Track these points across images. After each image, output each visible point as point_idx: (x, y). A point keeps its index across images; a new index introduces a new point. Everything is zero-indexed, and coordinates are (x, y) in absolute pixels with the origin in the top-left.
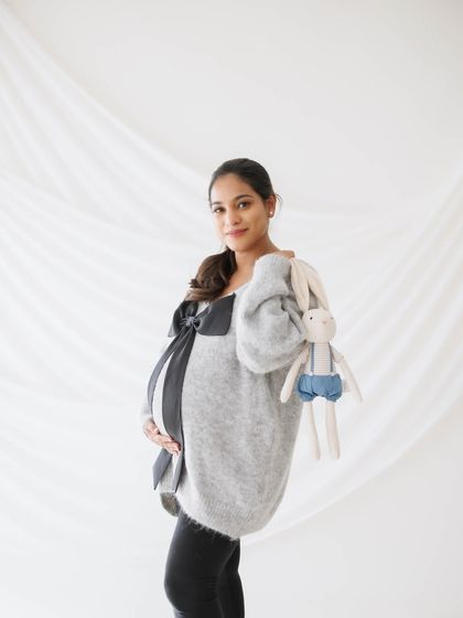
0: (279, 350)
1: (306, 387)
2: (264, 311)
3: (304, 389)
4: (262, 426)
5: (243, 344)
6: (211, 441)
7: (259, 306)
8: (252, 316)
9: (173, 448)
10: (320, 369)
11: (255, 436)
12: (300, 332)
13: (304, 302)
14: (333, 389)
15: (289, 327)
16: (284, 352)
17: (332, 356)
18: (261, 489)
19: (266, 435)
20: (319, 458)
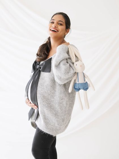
0: (67, 76)
1: (77, 87)
2: (61, 64)
3: (76, 88)
4: (63, 100)
5: (56, 76)
6: (47, 105)
7: (60, 63)
8: (58, 66)
9: (35, 107)
10: (81, 81)
11: (61, 103)
12: (73, 70)
13: (74, 59)
14: (85, 87)
15: (70, 68)
16: (68, 77)
17: (84, 76)
18: (63, 120)
19: (64, 103)
20: (83, 109)
